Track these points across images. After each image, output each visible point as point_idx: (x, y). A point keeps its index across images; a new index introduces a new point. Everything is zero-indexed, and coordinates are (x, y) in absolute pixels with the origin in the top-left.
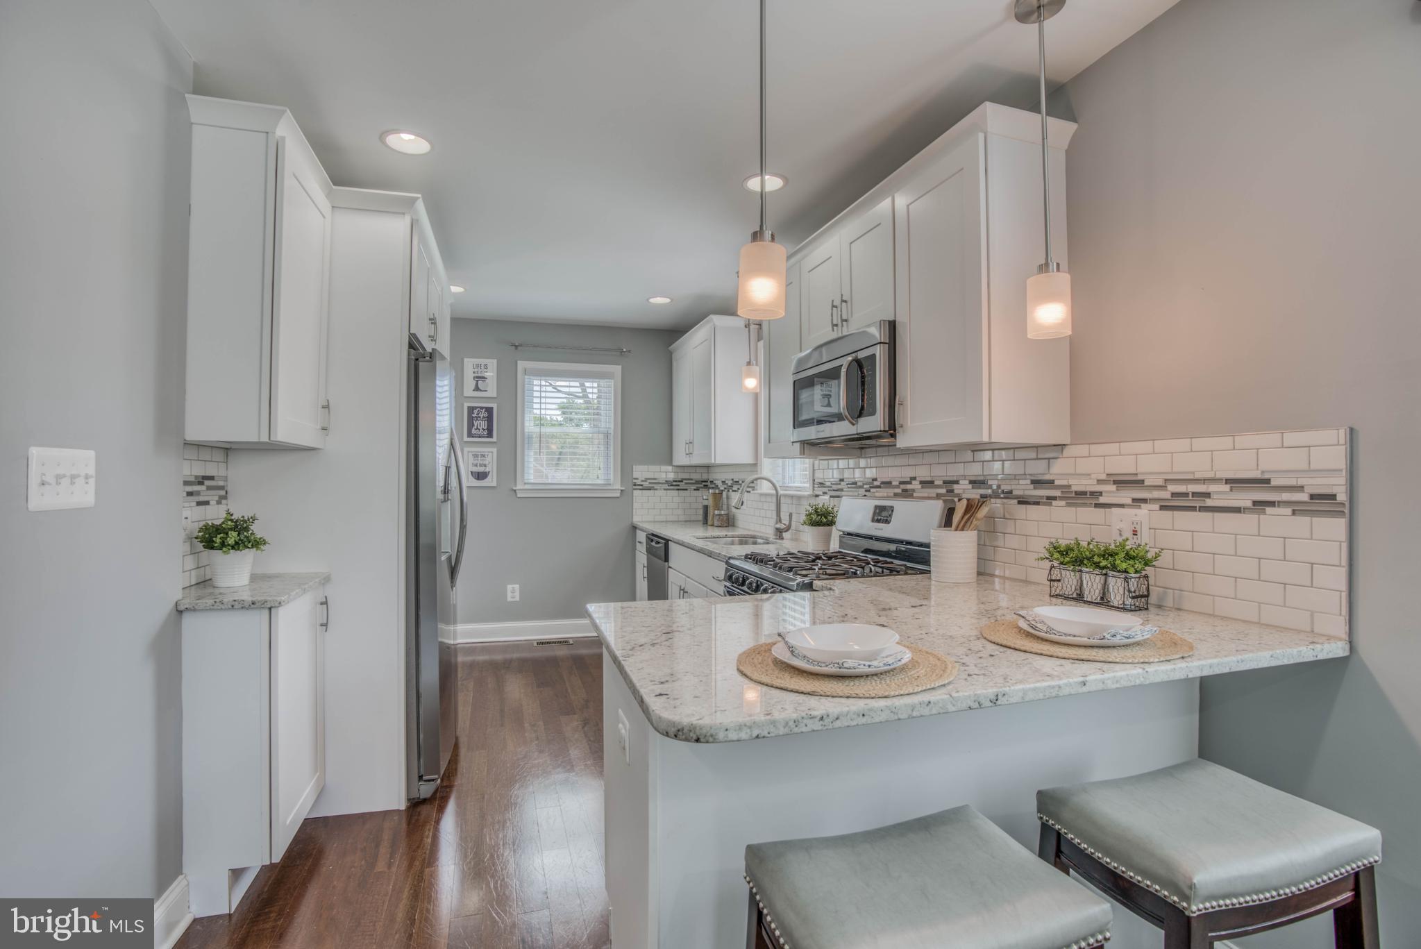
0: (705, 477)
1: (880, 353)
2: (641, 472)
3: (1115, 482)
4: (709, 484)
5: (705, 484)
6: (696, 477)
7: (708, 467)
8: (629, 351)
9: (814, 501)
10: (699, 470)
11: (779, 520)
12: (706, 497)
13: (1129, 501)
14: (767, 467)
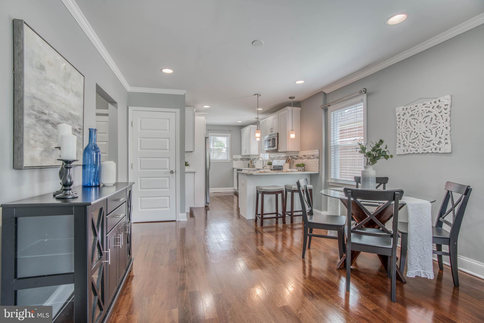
0: (248, 158)
1: (276, 138)
2: (235, 157)
3: (304, 156)
4: (249, 159)
5: (248, 159)
6: (247, 158)
7: (249, 156)
8: (232, 131)
9: (270, 161)
10: (247, 156)
11: (263, 165)
12: (249, 162)
13: (305, 158)
14: (261, 155)
